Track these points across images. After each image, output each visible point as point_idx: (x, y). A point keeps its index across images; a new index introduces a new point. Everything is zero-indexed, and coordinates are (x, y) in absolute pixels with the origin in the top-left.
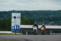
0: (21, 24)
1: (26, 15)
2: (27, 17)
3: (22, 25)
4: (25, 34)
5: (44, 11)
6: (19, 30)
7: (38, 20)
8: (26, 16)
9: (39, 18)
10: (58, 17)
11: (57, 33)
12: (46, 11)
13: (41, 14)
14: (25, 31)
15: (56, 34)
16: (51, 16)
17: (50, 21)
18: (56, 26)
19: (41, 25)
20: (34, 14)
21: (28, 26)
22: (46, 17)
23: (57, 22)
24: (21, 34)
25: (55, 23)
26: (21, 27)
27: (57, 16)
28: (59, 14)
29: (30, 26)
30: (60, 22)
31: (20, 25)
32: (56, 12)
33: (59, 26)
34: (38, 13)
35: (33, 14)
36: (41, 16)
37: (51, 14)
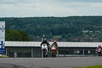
0: (6, 40)
1: (14, 24)
2: (16, 28)
3: (7, 42)
4: (13, 56)
5: (44, 18)
6: (3, 49)
7: (34, 33)
8: (14, 26)
9: (36, 29)
10: (68, 27)
11: (67, 54)
12: (48, 17)
13: (40, 23)
14: (12, 52)
15: (65, 57)
16: (56, 26)
17: (54, 34)
18: (65, 43)
19: (40, 41)
20: (28, 24)
21: (18, 42)
22: (48, 28)
23: (66, 35)
24: (7, 56)
25: (63, 37)
26: (5, 45)
27: (66, 25)
28: (69, 23)
29: (22, 42)
30: (70, 36)
31: (4, 42)
32: (65, 20)
33: (69, 43)
34: (34, 22)
35: (26, 24)
36: (39, 27)
37: (55, 23)
